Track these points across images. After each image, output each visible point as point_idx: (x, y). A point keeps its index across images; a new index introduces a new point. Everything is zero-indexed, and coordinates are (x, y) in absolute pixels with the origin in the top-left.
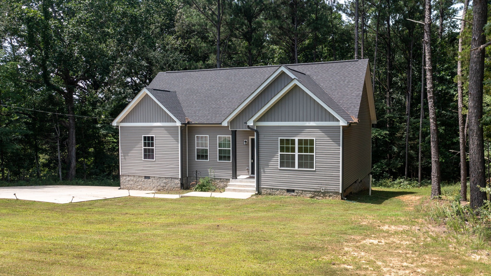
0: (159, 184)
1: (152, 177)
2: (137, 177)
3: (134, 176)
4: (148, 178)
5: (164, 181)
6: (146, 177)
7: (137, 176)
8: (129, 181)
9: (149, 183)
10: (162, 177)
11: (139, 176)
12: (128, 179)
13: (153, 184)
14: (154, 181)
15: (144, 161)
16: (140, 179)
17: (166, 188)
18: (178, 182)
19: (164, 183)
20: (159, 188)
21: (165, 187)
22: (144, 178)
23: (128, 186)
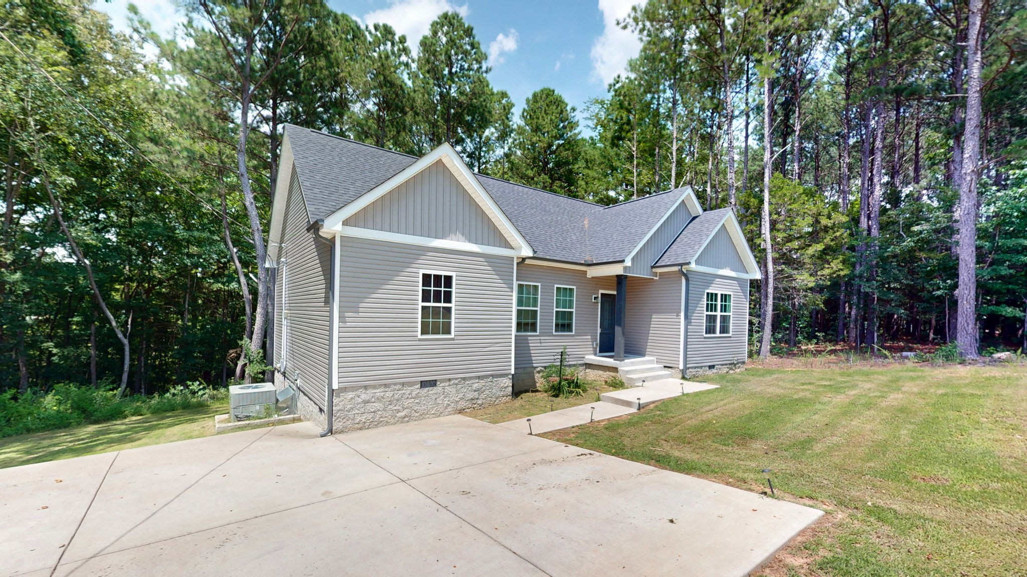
0: (461, 395)
1: (442, 381)
2: (397, 387)
3: (385, 385)
4: (433, 383)
5: (476, 385)
6: (424, 384)
7: (395, 384)
8: (366, 402)
9: (434, 398)
10: (471, 378)
11: (403, 384)
12: (364, 397)
13: (445, 397)
14: (448, 389)
15: (420, 340)
16: (407, 391)
17: (480, 402)
18: (507, 382)
19: (475, 391)
20: (462, 404)
21: (477, 399)
22: (419, 386)
23: (363, 418)
